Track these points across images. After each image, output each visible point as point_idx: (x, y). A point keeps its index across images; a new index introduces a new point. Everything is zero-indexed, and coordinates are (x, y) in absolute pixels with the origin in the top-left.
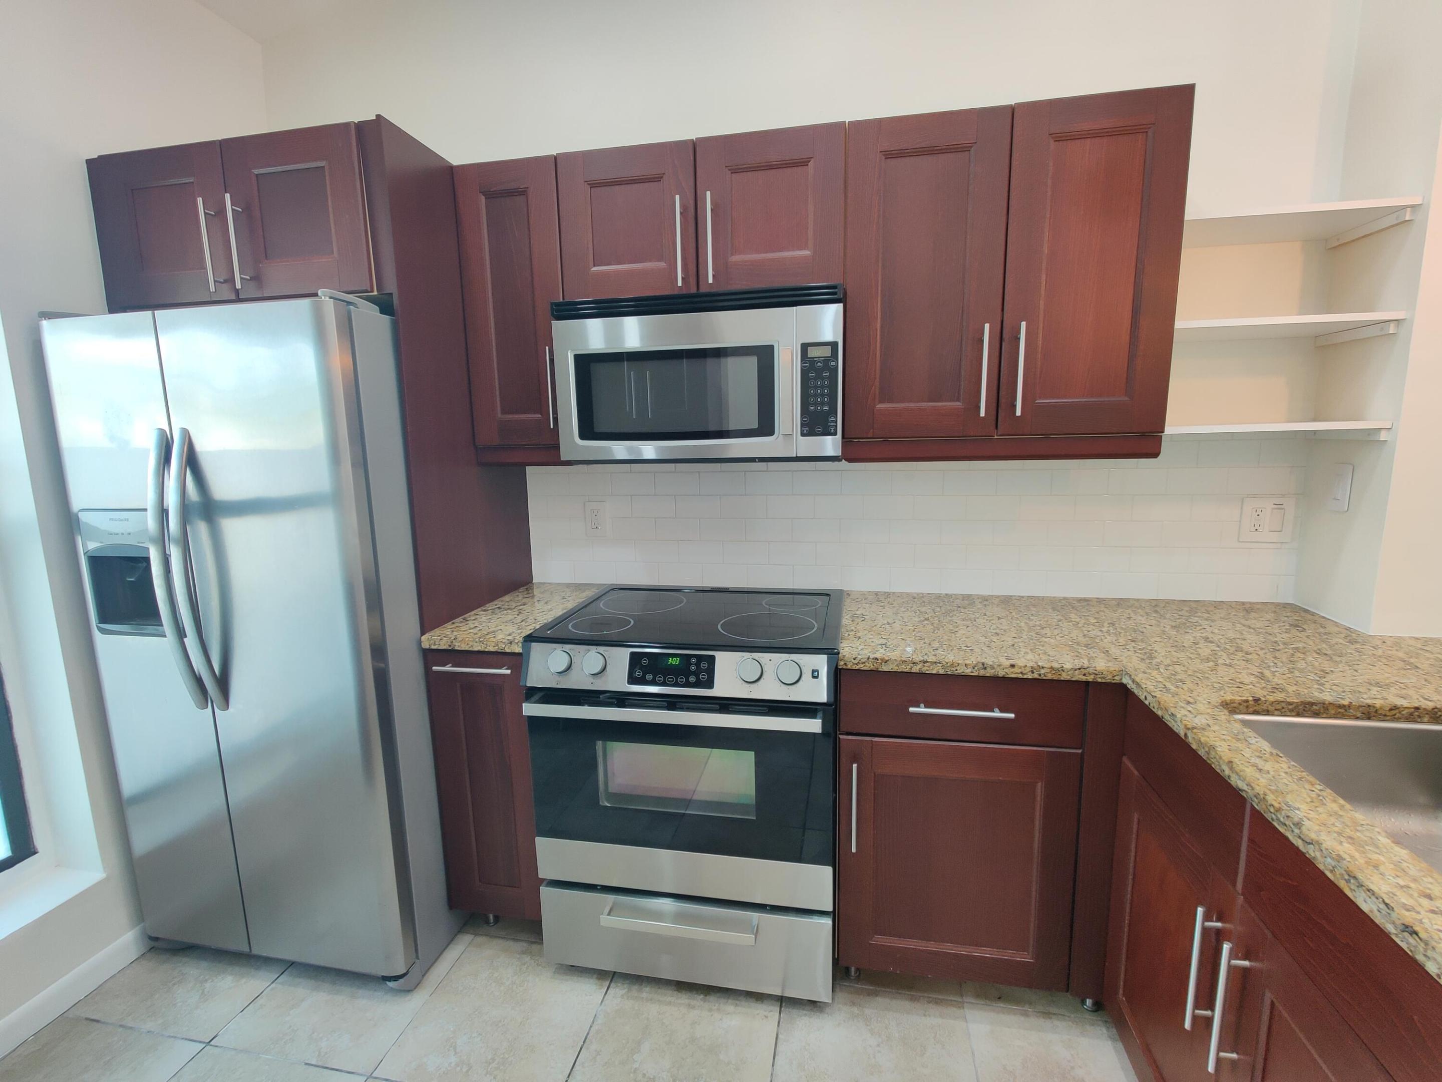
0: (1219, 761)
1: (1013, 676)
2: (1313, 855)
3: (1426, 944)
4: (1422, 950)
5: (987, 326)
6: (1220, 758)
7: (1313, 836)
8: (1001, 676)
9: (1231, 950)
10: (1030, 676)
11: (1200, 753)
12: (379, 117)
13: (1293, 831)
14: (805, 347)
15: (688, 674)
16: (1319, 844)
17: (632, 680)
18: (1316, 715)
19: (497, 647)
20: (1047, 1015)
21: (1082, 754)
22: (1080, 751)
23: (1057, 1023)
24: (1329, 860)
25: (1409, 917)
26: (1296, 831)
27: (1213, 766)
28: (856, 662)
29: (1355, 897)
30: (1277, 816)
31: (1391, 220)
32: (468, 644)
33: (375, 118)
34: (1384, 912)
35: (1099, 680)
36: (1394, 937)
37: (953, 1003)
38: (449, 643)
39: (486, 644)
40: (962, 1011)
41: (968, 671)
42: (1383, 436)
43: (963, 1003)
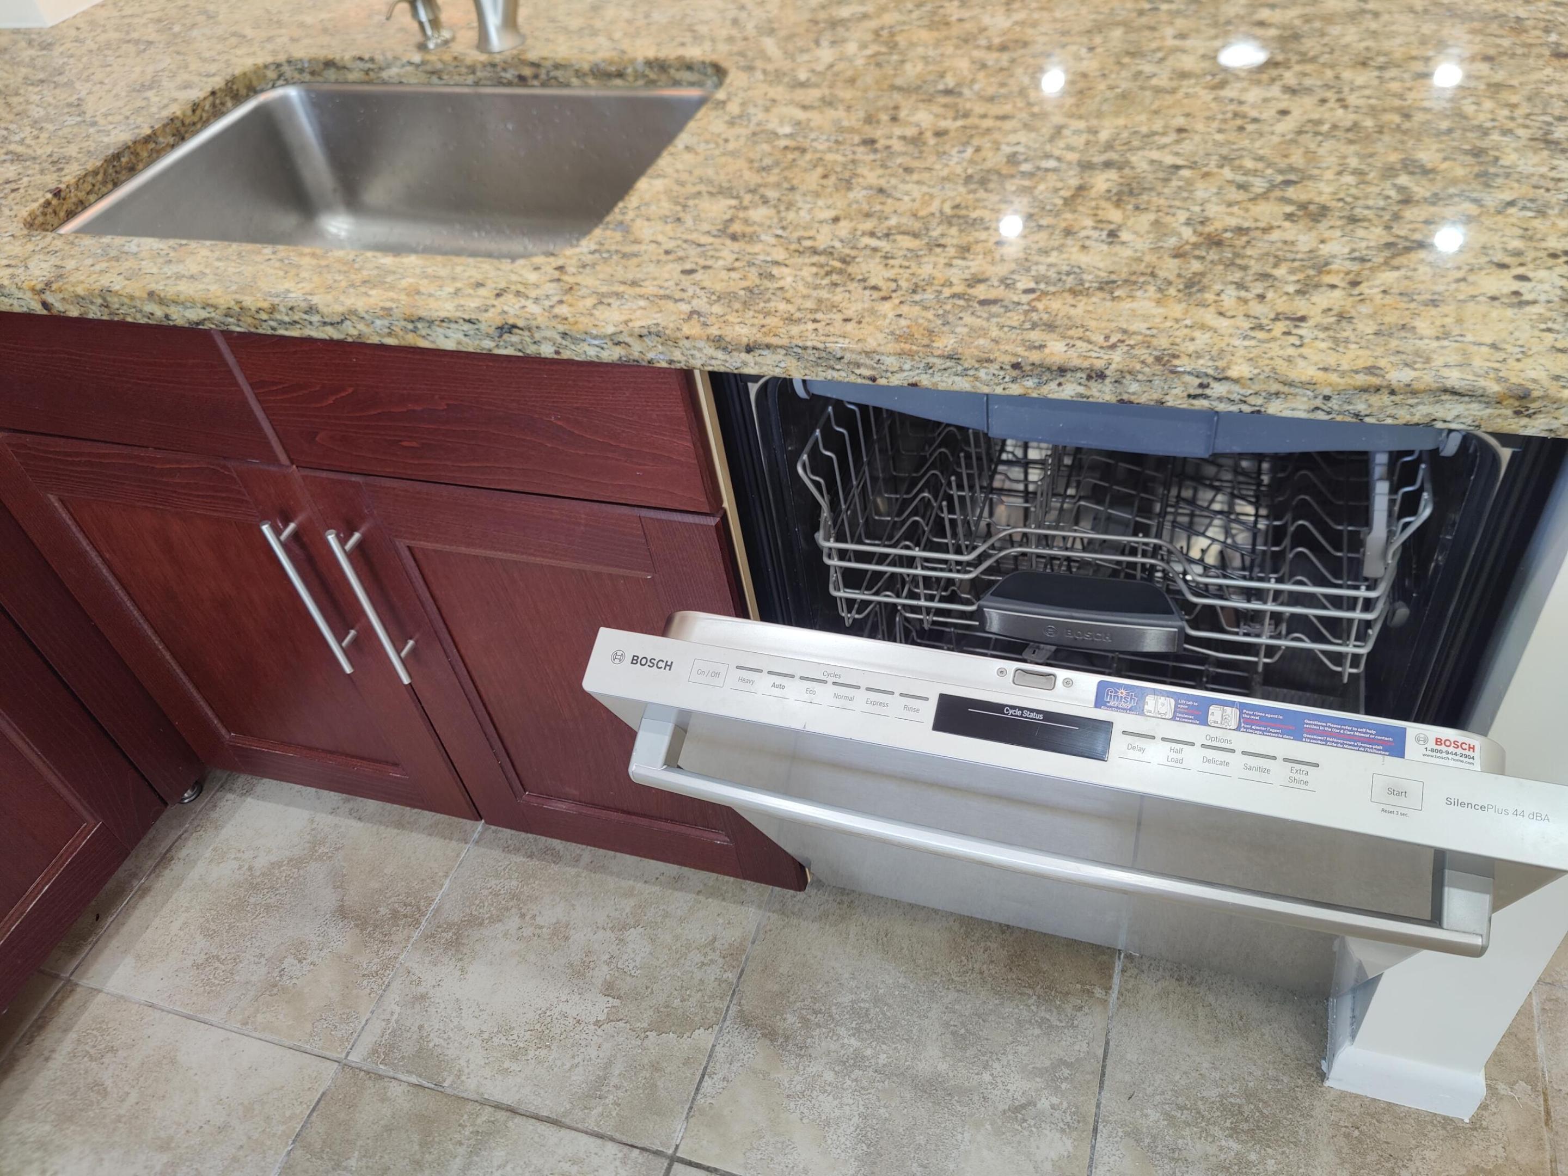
0: (133, 304)
2: (355, 332)
3: (529, 329)
4: (528, 339)
6: (132, 298)
7: (339, 309)
9: (338, 536)
11: (91, 316)
13: (311, 323)
16: (354, 312)
18: (133, 170)
20: (165, 859)
23: (183, 853)
24: (378, 323)
25: (491, 319)
26: (315, 319)
27: (129, 319)
29: (433, 342)
30: (276, 320)
34: (471, 333)
36: (496, 351)
37: (58, 997)
40: (79, 989)
43: (69, 981)
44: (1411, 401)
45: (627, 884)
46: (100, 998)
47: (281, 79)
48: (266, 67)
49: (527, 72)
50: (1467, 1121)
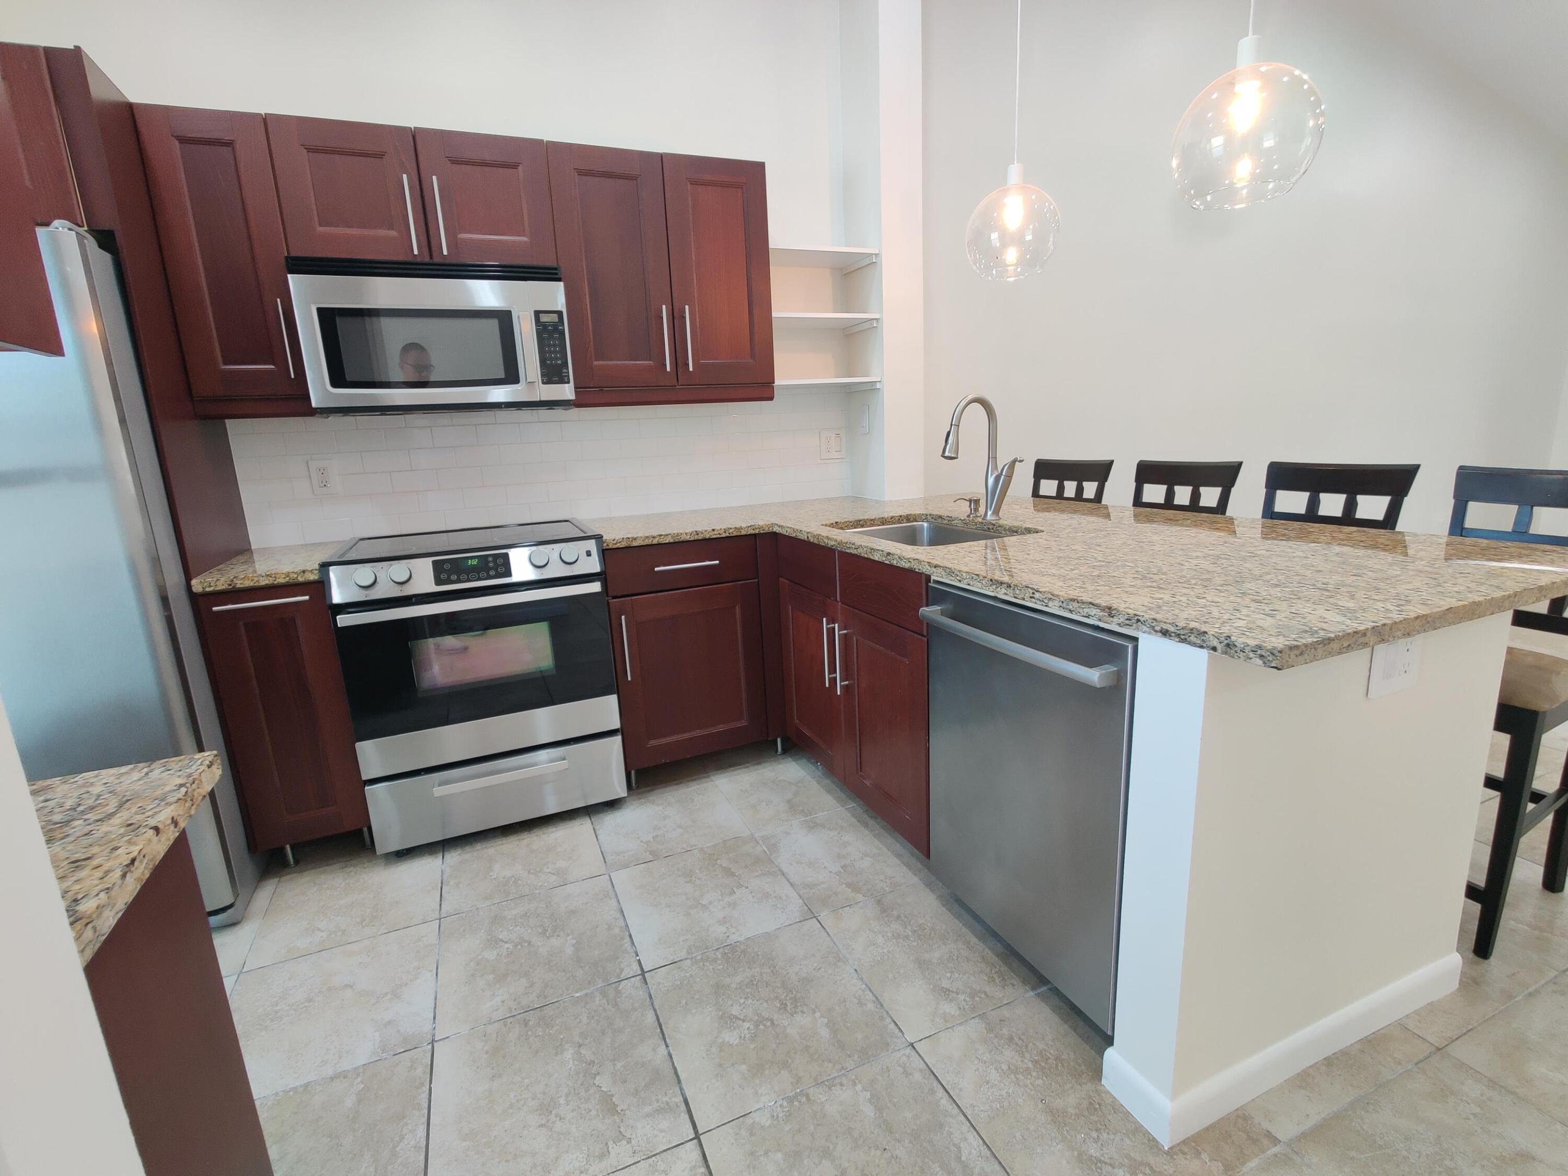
0: (823, 538)
1: (715, 537)
5: (664, 307)
8: (707, 537)
9: (839, 629)
10: (724, 535)
12: (78, 49)
13: (852, 548)
14: (537, 314)
15: (487, 569)
17: (438, 582)
18: (862, 526)
19: (288, 578)
21: (758, 582)
22: (756, 580)
27: (820, 544)
28: (615, 542)
30: (846, 546)
31: (867, 262)
32: (252, 580)
33: (73, 48)
35: (762, 532)
38: (228, 583)
39: (275, 577)
40: (709, 778)
41: (688, 538)
42: (878, 386)
44: (1083, 606)
45: (881, 846)
46: (712, 783)
47: (926, 520)
48: (923, 514)
49: (991, 527)
50: (1166, 1148)
